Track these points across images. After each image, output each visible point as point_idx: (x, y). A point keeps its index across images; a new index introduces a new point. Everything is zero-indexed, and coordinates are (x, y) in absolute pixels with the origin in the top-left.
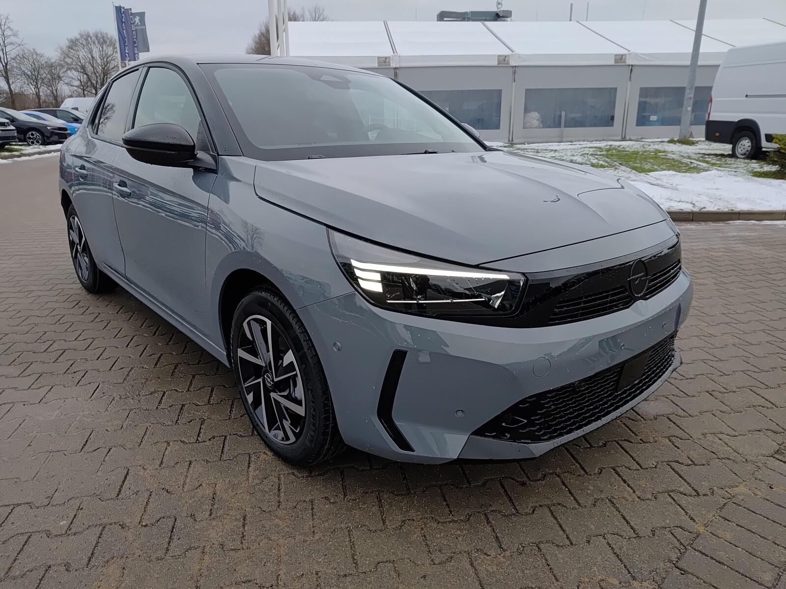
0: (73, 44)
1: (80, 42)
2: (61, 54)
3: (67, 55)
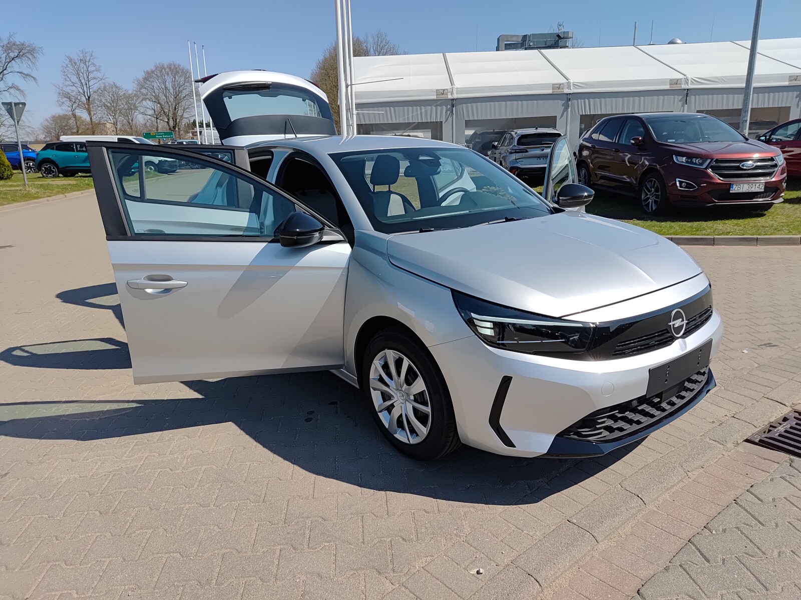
0: (149, 76)
2: (138, 86)
3: (143, 87)
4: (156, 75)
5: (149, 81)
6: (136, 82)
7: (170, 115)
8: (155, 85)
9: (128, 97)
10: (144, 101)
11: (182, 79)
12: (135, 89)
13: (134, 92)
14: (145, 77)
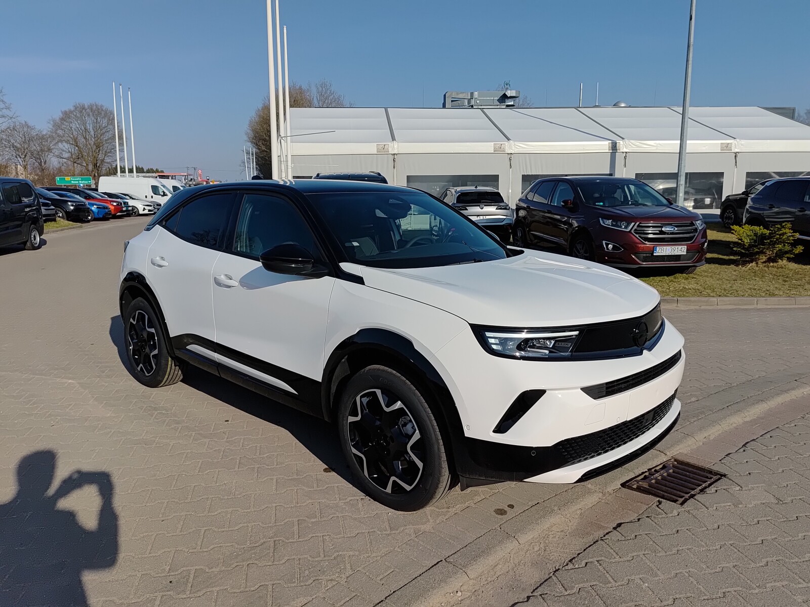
0: (66, 116)
1: (74, 114)
2: (53, 126)
3: (59, 127)
4: (75, 116)
5: (67, 122)
6: (52, 123)
8: (74, 127)
9: (42, 138)
10: (60, 144)
11: (105, 121)
12: (50, 130)
13: (49, 133)
14: (62, 118)
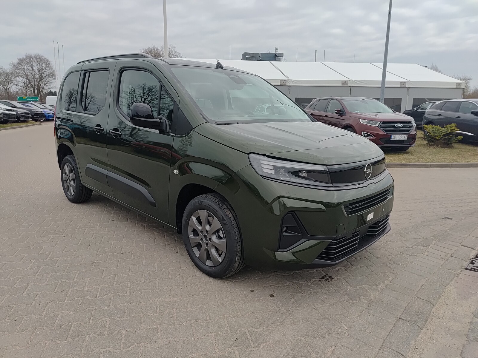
0: (21, 62)
2: (13, 67)
3: (17, 68)
4: (27, 61)
5: (22, 65)
7: (35, 87)
8: (25, 68)
9: (7, 74)
10: (17, 78)
11: (45, 65)
12: (11, 69)
14: (19, 63)
